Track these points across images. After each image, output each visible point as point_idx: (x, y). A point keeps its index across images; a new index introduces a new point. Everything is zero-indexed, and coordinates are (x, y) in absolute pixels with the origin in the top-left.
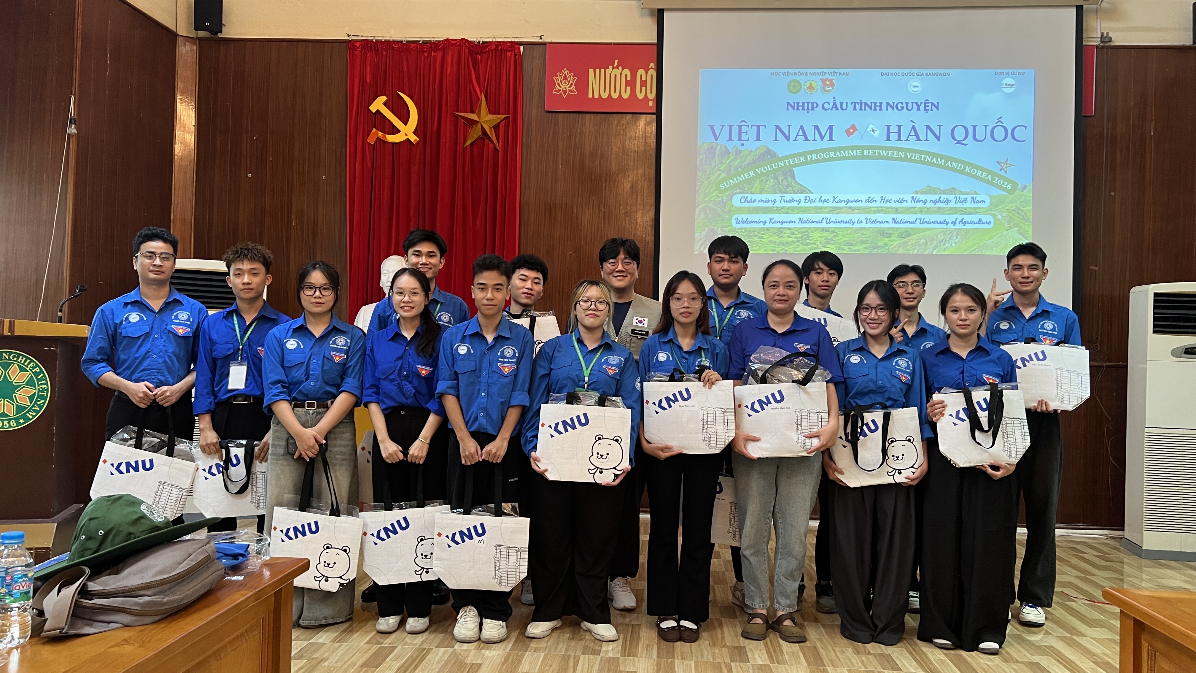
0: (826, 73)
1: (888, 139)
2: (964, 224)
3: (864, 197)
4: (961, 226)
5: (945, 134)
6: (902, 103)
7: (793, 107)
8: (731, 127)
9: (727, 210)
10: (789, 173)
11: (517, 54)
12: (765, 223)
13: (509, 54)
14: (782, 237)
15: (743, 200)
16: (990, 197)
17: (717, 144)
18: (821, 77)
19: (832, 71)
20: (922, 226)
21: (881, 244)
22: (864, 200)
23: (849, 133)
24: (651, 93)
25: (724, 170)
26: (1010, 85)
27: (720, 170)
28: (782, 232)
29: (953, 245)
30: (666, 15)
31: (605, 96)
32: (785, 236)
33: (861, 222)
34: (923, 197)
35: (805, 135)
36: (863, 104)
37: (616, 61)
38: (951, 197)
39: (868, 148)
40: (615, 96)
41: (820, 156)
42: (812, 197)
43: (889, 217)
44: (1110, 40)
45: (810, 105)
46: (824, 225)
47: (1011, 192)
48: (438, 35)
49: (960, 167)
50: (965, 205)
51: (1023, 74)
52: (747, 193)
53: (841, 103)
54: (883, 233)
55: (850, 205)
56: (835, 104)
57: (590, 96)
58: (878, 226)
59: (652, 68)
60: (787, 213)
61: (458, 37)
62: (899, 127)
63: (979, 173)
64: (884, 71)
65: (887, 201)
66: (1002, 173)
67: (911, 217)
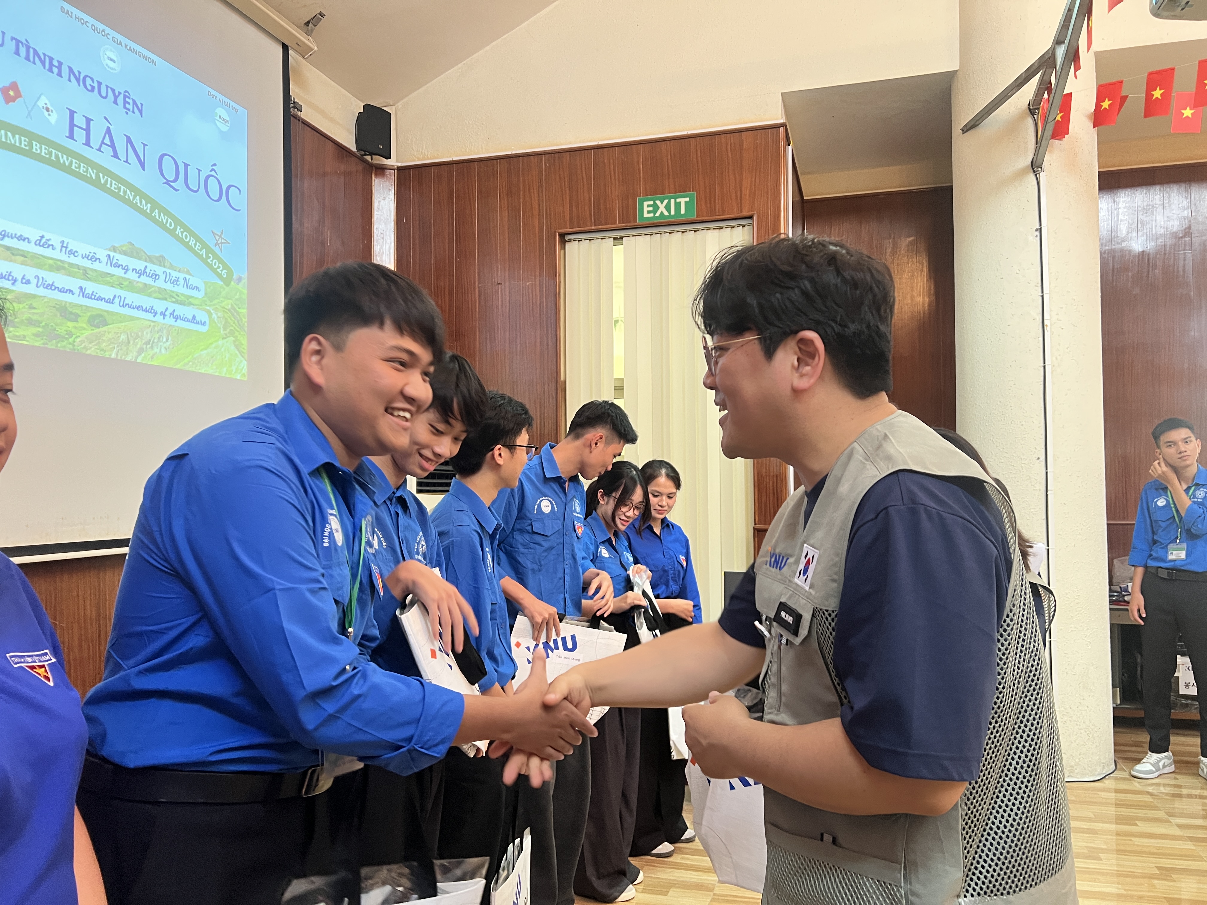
1: (71, 136)
2: (176, 319)
3: (34, 234)
4: (173, 321)
16: (206, 283)
20: (122, 311)
22: (33, 239)
23: (7, 97)
26: (224, 119)
29: (163, 351)
33: (28, 282)
34: (123, 260)
36: (31, 51)
38: (159, 270)
39: (40, 139)
43: (74, 283)
44: (300, 109)
47: (227, 282)
49: (170, 224)
50: (176, 289)
51: (237, 110)
54: (64, 312)
58: (57, 295)
62: (88, 121)
63: (192, 243)
65: (70, 252)
67: (107, 292)
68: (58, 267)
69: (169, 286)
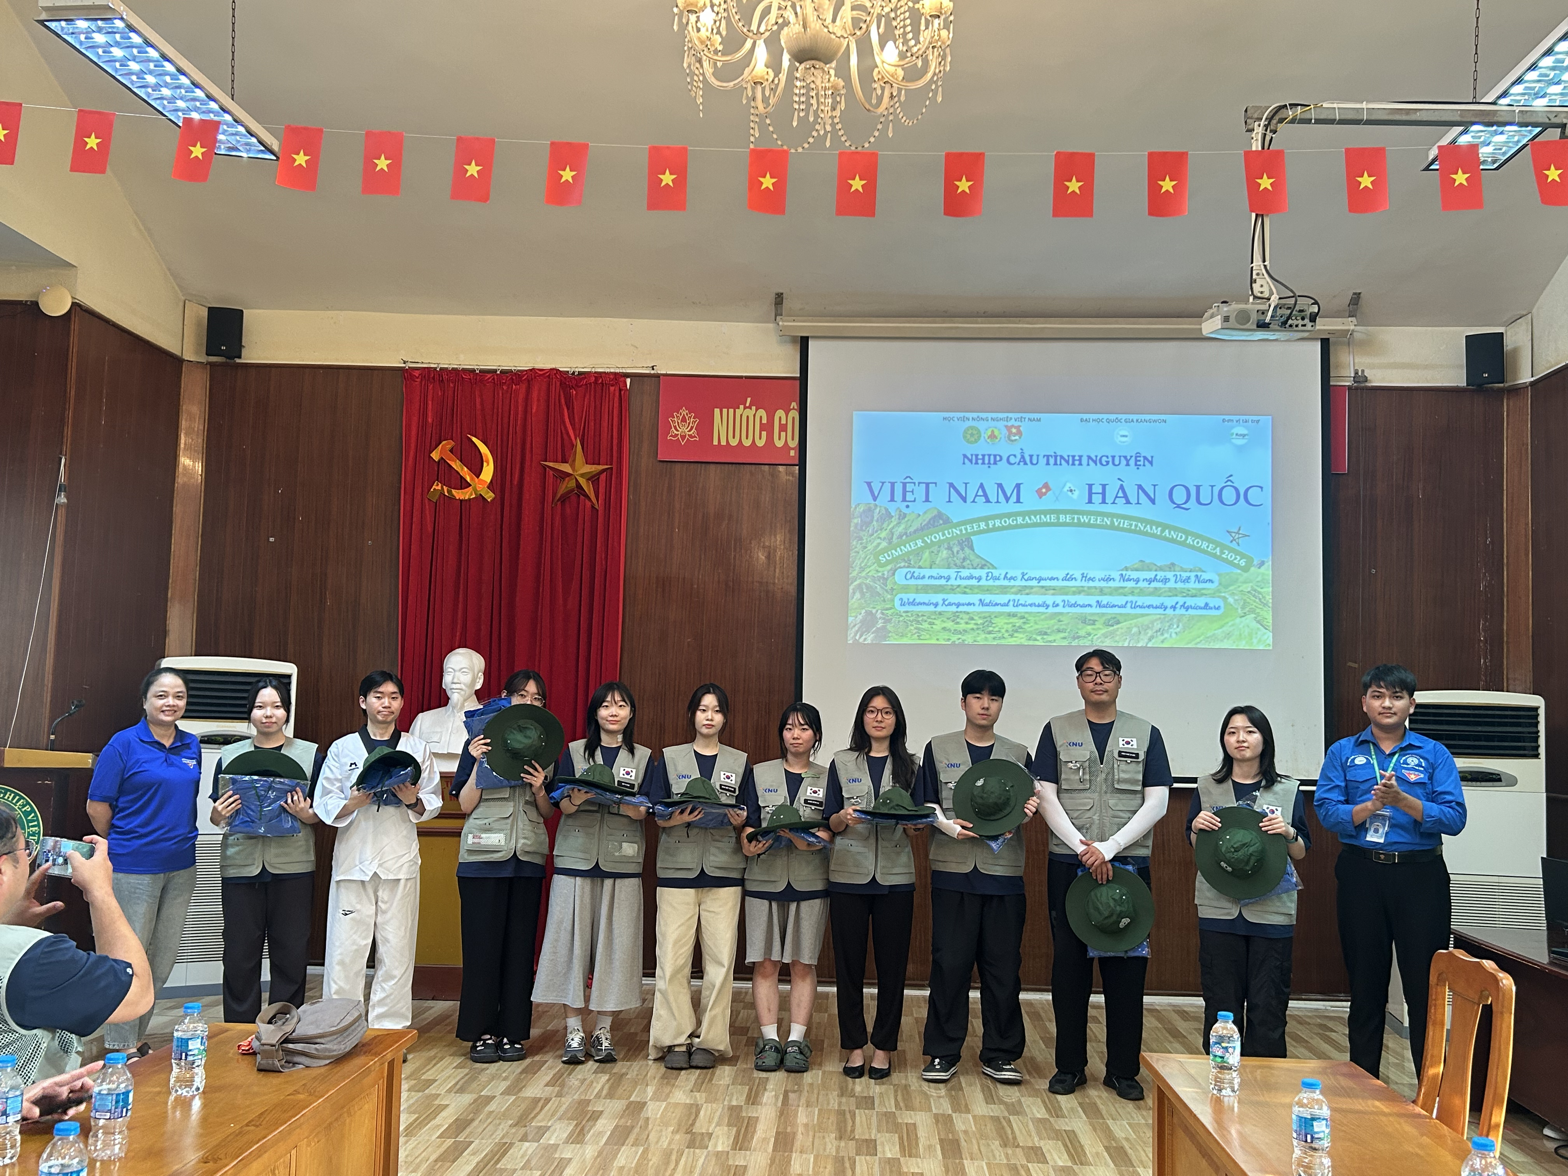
0: (1011, 419)
1: (1090, 501)
2: (1187, 609)
3: (1061, 574)
4: (1183, 611)
5: (1162, 497)
6: (1107, 457)
7: (971, 461)
8: (893, 485)
9: (889, 587)
10: (966, 543)
11: (622, 389)
12: (936, 605)
13: (612, 389)
14: (958, 623)
15: (909, 576)
16: (1219, 575)
17: (876, 506)
18: (1006, 423)
19: (1019, 415)
20: (1133, 611)
21: (1082, 633)
22: (1061, 578)
23: (1040, 494)
24: (793, 439)
25: (885, 538)
26: (1241, 435)
27: (880, 538)
28: (958, 617)
29: (1174, 635)
30: (811, 343)
31: (734, 443)
32: (962, 621)
33: (1057, 605)
34: (1134, 575)
35: (985, 495)
36: (1058, 458)
37: (749, 400)
38: (1170, 575)
39: (1065, 512)
40: (747, 443)
41: (1005, 522)
42: (996, 573)
43: (1092, 600)
44: (1366, 379)
45: (992, 457)
46: (1010, 609)
47: (1246, 569)
48: (522, 362)
49: (1181, 537)
50: (1187, 586)
51: (1258, 421)
52: (914, 567)
53: (1031, 456)
54: (1085, 620)
55: (1043, 583)
56: (1023, 457)
57: (715, 442)
58: (1078, 610)
59: (794, 409)
60: (965, 593)
61: (548, 366)
62: (1104, 486)
63: (1204, 545)
64: (1085, 416)
65: (1090, 579)
66: (1234, 545)
67: (1120, 600)
68: (1080, 591)
69: (1180, 585)
